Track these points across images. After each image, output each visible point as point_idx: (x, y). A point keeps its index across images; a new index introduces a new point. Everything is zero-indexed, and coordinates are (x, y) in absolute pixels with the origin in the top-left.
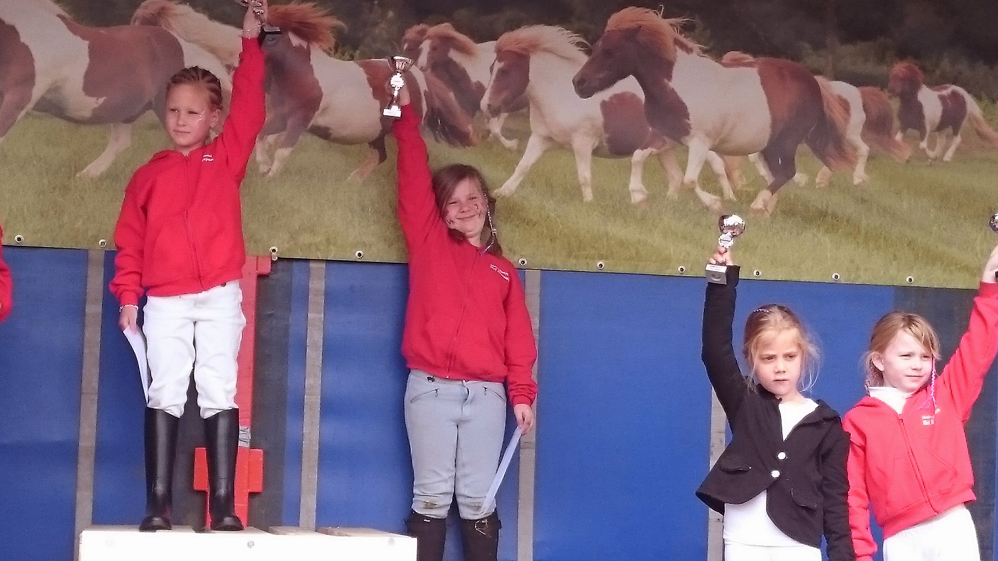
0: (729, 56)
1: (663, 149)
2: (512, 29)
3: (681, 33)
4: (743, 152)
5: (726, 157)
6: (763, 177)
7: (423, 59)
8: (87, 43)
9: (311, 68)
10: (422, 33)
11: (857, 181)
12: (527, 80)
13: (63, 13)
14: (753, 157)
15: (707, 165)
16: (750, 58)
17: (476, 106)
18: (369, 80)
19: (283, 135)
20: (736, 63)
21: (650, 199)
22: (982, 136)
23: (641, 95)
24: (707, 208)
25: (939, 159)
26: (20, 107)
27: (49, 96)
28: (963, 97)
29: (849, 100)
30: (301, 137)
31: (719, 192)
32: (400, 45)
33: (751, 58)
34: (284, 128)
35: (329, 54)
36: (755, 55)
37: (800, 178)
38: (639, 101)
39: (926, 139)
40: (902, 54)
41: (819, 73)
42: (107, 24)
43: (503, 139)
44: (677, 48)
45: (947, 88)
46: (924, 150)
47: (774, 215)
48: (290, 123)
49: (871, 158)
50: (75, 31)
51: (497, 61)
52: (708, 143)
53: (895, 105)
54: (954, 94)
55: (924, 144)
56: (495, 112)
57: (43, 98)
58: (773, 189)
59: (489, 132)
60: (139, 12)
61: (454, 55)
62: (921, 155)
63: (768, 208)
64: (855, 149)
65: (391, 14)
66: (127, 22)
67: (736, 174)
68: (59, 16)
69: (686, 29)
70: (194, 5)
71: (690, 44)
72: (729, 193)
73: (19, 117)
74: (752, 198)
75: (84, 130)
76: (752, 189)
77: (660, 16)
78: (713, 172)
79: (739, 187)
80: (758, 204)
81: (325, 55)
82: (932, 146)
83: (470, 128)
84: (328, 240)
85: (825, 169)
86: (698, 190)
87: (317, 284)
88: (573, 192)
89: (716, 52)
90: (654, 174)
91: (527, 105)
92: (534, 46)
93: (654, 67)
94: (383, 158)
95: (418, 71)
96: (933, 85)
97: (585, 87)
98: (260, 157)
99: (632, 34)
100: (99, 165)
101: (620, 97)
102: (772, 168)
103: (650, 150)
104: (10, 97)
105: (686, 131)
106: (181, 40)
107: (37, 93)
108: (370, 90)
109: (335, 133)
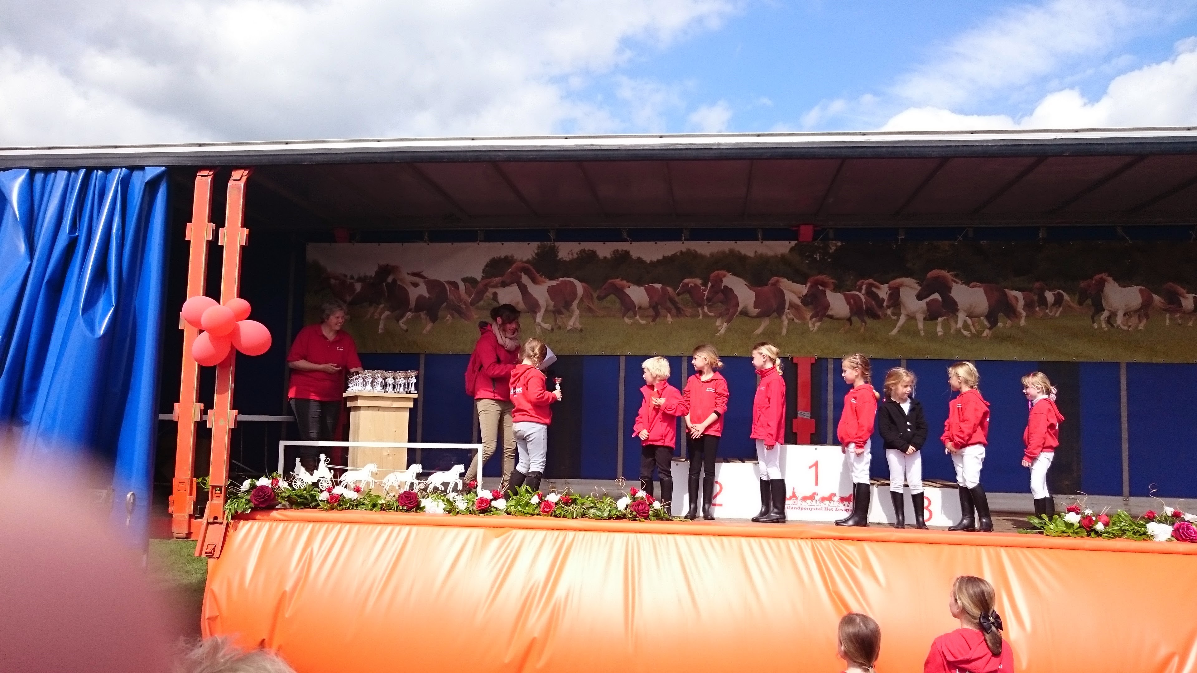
0: (971, 285)
1: (949, 317)
2: (894, 280)
4: (978, 316)
7: (863, 291)
8: (754, 292)
9: (826, 297)
10: (863, 283)
11: (1022, 325)
12: (899, 296)
13: (747, 284)
15: (965, 322)
17: (883, 306)
18: (845, 299)
19: (818, 318)
20: (975, 286)
21: (945, 334)
22: (1071, 307)
23: (940, 299)
25: (1053, 316)
26: (735, 314)
27: (743, 310)
28: (1062, 294)
29: (1018, 297)
30: (823, 319)
31: (970, 331)
32: (855, 287)
34: (817, 316)
35: (832, 292)
36: (981, 282)
37: (1000, 325)
38: (940, 301)
39: (1048, 309)
40: (1037, 281)
41: (1007, 288)
42: (760, 286)
43: (892, 316)
44: (953, 282)
45: (1056, 291)
46: (1047, 313)
47: (990, 338)
48: (820, 314)
49: (1027, 316)
50: (749, 288)
51: (889, 291)
52: (965, 314)
53: (1036, 298)
54: (1059, 293)
55: (1047, 311)
56: (888, 307)
57: (741, 311)
58: (990, 329)
60: (770, 282)
61: (874, 289)
63: (989, 335)
64: (1021, 314)
65: (852, 277)
66: (767, 285)
67: (976, 324)
68: (745, 284)
69: (955, 276)
70: (788, 279)
71: (958, 281)
72: (974, 331)
73: (734, 317)
74: (983, 332)
75: (754, 320)
77: (947, 272)
80: (985, 334)
81: (830, 292)
82: (1051, 312)
83: (880, 313)
84: (834, 352)
85: (1009, 321)
86: (962, 330)
87: (830, 366)
88: (917, 333)
89: (967, 283)
90: (946, 326)
91: (900, 305)
92: (901, 285)
93: (944, 289)
94: (851, 324)
95: (862, 295)
96: (1050, 290)
97: (920, 297)
98: (810, 326)
99: (936, 279)
100: (759, 331)
101: (932, 300)
102: (989, 322)
103: (944, 317)
104: (731, 311)
105: (957, 310)
106: (784, 290)
107: (740, 309)
108: (845, 302)
109: (835, 317)
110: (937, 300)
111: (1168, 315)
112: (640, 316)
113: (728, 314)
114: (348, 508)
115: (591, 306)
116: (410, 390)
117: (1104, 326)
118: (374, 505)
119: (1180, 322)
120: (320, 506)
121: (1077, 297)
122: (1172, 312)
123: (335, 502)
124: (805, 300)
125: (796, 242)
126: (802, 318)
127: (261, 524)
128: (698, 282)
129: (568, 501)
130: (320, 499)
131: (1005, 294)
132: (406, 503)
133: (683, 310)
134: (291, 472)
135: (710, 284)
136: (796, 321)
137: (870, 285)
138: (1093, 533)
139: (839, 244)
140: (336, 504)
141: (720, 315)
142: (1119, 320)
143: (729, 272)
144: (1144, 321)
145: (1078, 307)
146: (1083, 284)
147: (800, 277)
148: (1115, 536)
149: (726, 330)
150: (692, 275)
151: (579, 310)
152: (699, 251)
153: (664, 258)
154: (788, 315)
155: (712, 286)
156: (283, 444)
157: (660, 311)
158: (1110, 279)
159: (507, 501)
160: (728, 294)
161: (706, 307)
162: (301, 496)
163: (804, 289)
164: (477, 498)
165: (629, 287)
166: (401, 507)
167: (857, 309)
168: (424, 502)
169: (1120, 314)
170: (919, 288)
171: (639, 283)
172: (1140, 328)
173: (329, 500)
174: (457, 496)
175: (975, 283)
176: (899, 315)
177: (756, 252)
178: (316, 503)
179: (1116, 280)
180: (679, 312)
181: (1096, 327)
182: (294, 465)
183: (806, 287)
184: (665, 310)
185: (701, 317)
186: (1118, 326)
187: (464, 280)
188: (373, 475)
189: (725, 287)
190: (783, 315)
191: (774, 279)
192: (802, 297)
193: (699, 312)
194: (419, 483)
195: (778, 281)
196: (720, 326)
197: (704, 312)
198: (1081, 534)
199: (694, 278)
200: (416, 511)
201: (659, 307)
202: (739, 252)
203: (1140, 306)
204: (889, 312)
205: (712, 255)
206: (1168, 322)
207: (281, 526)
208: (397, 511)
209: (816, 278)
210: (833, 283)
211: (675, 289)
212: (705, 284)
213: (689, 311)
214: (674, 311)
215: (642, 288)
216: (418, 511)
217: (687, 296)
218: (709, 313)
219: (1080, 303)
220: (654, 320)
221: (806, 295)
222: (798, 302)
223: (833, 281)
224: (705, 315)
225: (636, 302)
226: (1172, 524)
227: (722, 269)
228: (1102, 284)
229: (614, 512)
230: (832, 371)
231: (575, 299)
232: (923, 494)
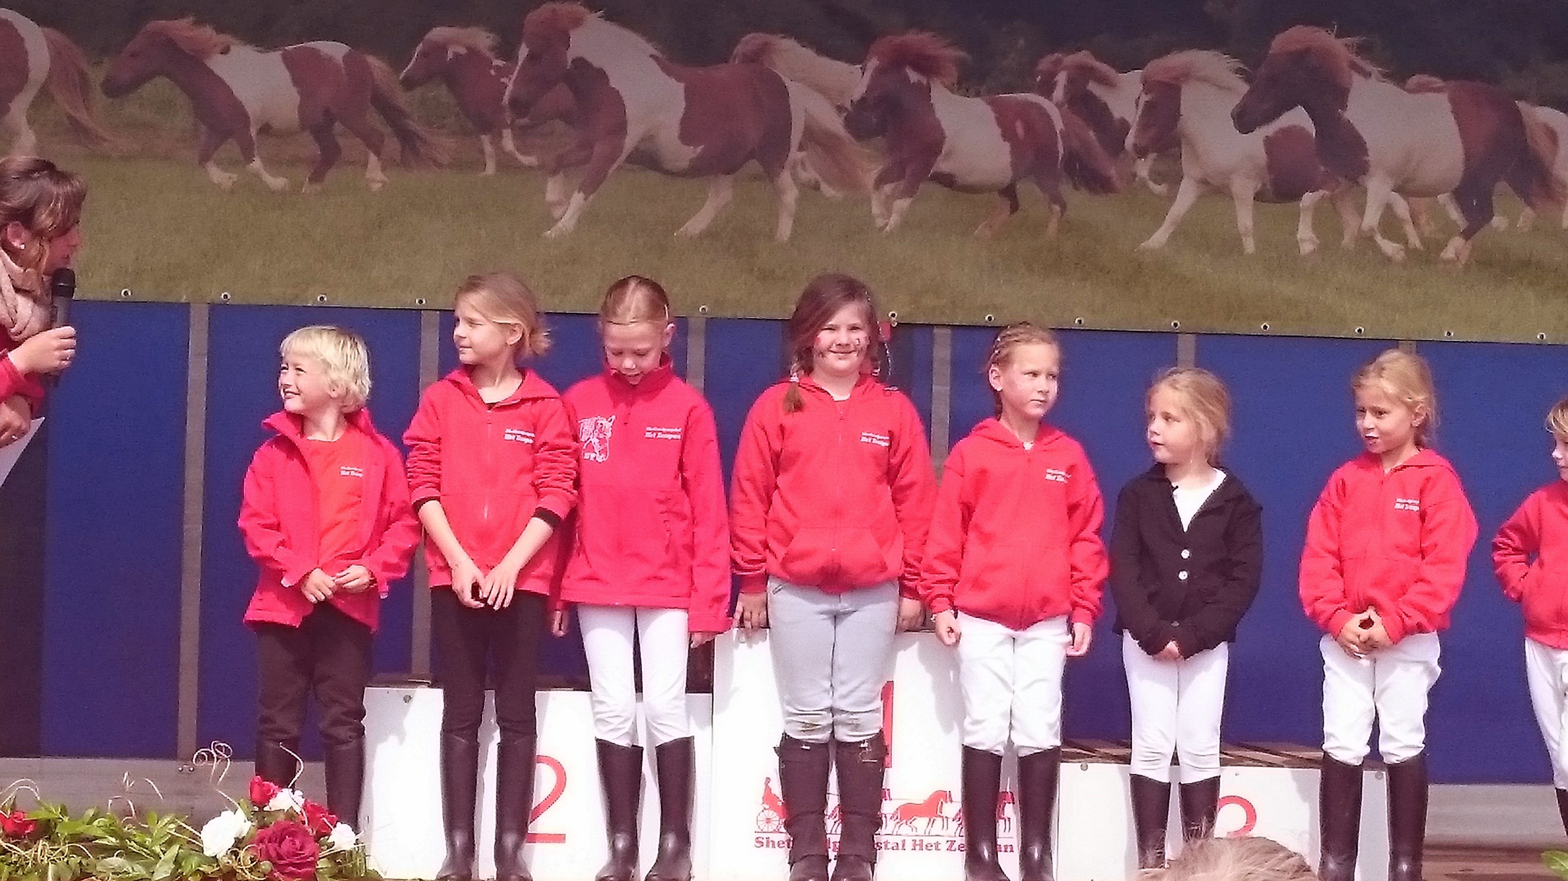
0: (1415, 80)
1: (1337, 191)
2: (1159, 57)
3: (1357, 54)
4: (1431, 192)
5: (1412, 199)
6: (1455, 222)
7: (1059, 93)
8: (682, 85)
9: (932, 109)
10: (1058, 62)
12: (1177, 114)
13: (657, 53)
14: (1442, 198)
15: (1389, 208)
16: (1437, 82)
17: (1122, 147)
18: (997, 119)
19: (902, 184)
21: (1321, 249)
23: (1311, 128)
24: (1389, 259)
26: (614, 161)
27: (643, 148)
29: (1558, 130)
30: (921, 186)
31: (1403, 239)
33: (1441, 81)
34: (900, 177)
35: (952, 91)
36: (1445, 78)
37: (1498, 221)
38: (1309, 135)
41: (1523, 97)
43: (1151, 184)
44: (1353, 72)
47: (1467, 266)
48: (908, 172)
50: (665, 70)
51: (1144, 95)
52: (1391, 183)
56: (1141, 152)
57: (636, 149)
58: (1467, 235)
59: (1135, 175)
60: (739, 49)
63: (1460, 257)
65: (1021, 42)
66: (726, 61)
67: (1423, 219)
68: (651, 56)
69: (1364, 49)
70: (803, 41)
71: (1369, 67)
72: (1415, 241)
73: (610, 171)
74: (1442, 246)
75: (683, 183)
76: (1440, 236)
77: (1333, 35)
78: (1395, 216)
79: (1426, 234)
80: (1449, 253)
81: (947, 92)
83: (1112, 172)
84: (953, 302)
85: (1528, 210)
86: (1379, 238)
87: (940, 353)
88: (1231, 244)
89: (1398, 75)
90: (1327, 220)
91: (1179, 145)
92: (1186, 75)
93: (1326, 95)
94: (1015, 207)
95: (1053, 108)
97: (1245, 121)
98: (876, 209)
99: (1302, 56)
100: (695, 225)
101: (1286, 132)
102: (1465, 209)
103: (1321, 192)
104: (600, 149)
105: (1364, 168)
106: (786, 79)
107: (630, 142)
108: (998, 131)
109: (959, 181)
110: (1303, 129)
112: (263, 162)
113: (588, 160)
115: (83, 116)
124: (863, 120)
128: (482, 39)
131: (1516, 120)
133: (425, 142)
135: (523, 52)
136: (827, 190)
137: (1084, 73)
141: (560, 166)
143: (594, 9)
147: (844, 37)
149: (579, 221)
150: (460, 15)
151: (36, 132)
154: (799, 168)
155: (531, 57)
157: (341, 141)
160: (590, 91)
161: (507, 133)
165: (225, 51)
167: (1034, 152)
170: (1245, 88)
171: (261, 36)
175: (1424, 78)
176: (1175, 179)
180: (412, 149)
183: (863, 70)
184: (358, 140)
185: (491, 169)
189: (581, 63)
190: (782, 168)
191: (750, 41)
192: (848, 105)
193: (482, 152)
195: (764, 49)
196: (559, 203)
197: (500, 150)
199: (466, 25)
201: (338, 127)
204: (1143, 168)
209: (898, 40)
210: (960, 63)
211: (397, 63)
212: (507, 51)
214: (393, 145)
215: (275, 57)
217: (441, 93)
218: (518, 157)
220: (317, 177)
221: (863, 99)
222: (835, 123)
223: (962, 54)
224: (506, 164)
225: (252, 108)
229: (192, 864)
230: (947, 370)
231: (19, 89)
232: (1214, 783)
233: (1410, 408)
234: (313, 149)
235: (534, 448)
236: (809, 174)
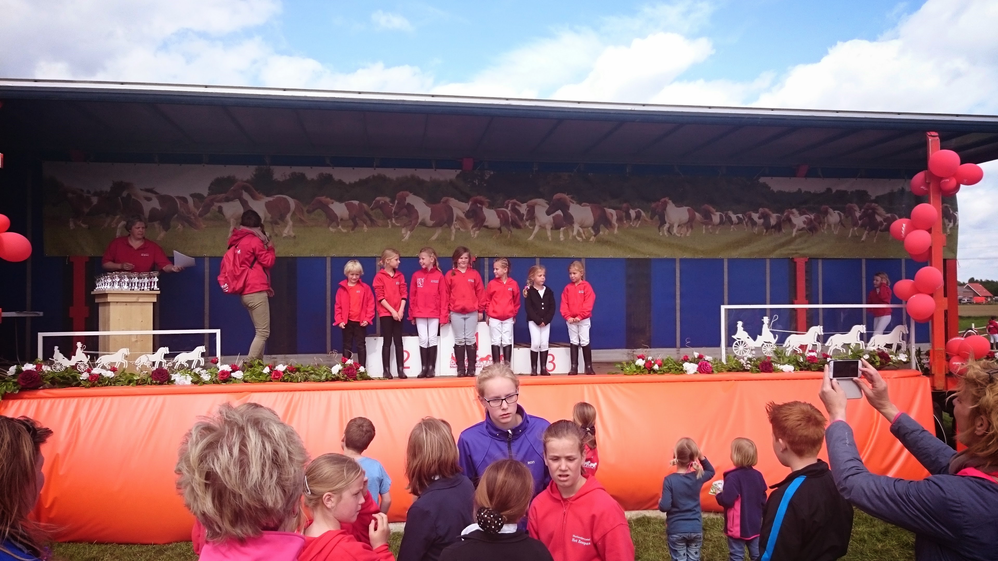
0: (583, 204)
1: (568, 227)
2: (530, 200)
4: (587, 227)
7: (509, 208)
8: (430, 208)
9: (483, 212)
10: (509, 202)
11: (615, 233)
12: (534, 212)
13: (425, 202)
14: (590, 228)
15: (578, 231)
17: (522, 219)
18: (497, 214)
19: (477, 228)
21: (565, 239)
22: (645, 220)
23: (562, 214)
24: (579, 241)
25: (635, 227)
26: (416, 224)
27: (422, 222)
28: (641, 212)
29: (613, 213)
30: (481, 228)
31: (582, 237)
35: (487, 208)
37: (601, 233)
38: (562, 216)
40: (625, 202)
43: (529, 227)
44: (571, 202)
45: (636, 210)
47: (595, 242)
48: (478, 225)
49: (618, 227)
50: (426, 205)
51: (527, 208)
52: (579, 225)
53: (624, 214)
54: (639, 211)
55: (631, 223)
56: (527, 220)
58: (595, 236)
60: (442, 200)
61: (517, 207)
62: (631, 226)
63: (594, 240)
64: (614, 225)
65: (501, 198)
66: (439, 203)
67: (586, 233)
68: (423, 202)
69: (572, 198)
70: (456, 198)
71: (574, 201)
72: (584, 237)
73: (416, 227)
74: (590, 238)
77: (566, 195)
80: (591, 240)
82: (633, 224)
83: (521, 224)
84: (489, 253)
86: (576, 237)
87: (487, 263)
88: (546, 239)
89: (580, 203)
90: (566, 233)
91: (535, 218)
92: (536, 204)
93: (565, 207)
94: (501, 232)
95: (508, 211)
96: (634, 208)
97: (548, 213)
98: (472, 234)
99: (559, 200)
100: (434, 237)
101: (558, 216)
102: (594, 230)
103: (564, 228)
104: (413, 222)
105: (573, 223)
106: (452, 207)
107: (419, 221)
108: (497, 216)
109: (490, 227)
110: (560, 215)
111: (704, 226)
112: (341, 227)
113: (411, 224)
114: (107, 385)
115: (303, 218)
116: (152, 287)
117: (666, 234)
118: (130, 382)
119: (711, 231)
120: (81, 384)
121: (650, 213)
122: (706, 224)
123: (95, 380)
124: (468, 214)
125: (460, 171)
126: (465, 227)
127: (30, 402)
128: (388, 200)
129: (292, 370)
130: (81, 378)
131: (604, 212)
132: (158, 378)
133: (376, 221)
134: (50, 359)
135: (396, 202)
136: (461, 230)
137: (514, 204)
138: (652, 372)
139: (492, 173)
140: (96, 382)
141: (405, 226)
142: (675, 230)
144: (690, 231)
145: (650, 221)
146: (653, 205)
147: (464, 197)
148: (664, 373)
149: (409, 237)
150: (383, 194)
152: (387, 176)
153: (360, 180)
154: (455, 225)
155: (398, 203)
156: (41, 335)
157: (358, 222)
158: (670, 201)
159: (243, 371)
160: (411, 210)
161: (393, 219)
162: (63, 377)
163: (467, 206)
164: (219, 371)
165: (333, 203)
166: (154, 382)
167: (505, 221)
168: (174, 377)
169: (676, 226)
170: (548, 206)
171: (340, 200)
172: (688, 235)
173: (90, 379)
174: (202, 370)
176: (534, 225)
177: (431, 177)
178: (77, 382)
179: (674, 202)
180: (373, 223)
181: (661, 235)
182: (53, 352)
184: (361, 221)
185: (390, 227)
186: (675, 234)
187: (193, 196)
188: (126, 357)
189: (409, 204)
190: (452, 225)
191: (444, 199)
193: (388, 223)
194: (168, 362)
196: (405, 234)
197: (392, 223)
198: (645, 372)
199: (384, 196)
200: (168, 384)
201: (357, 219)
202: (418, 177)
203: (687, 220)
204: (527, 223)
205: (398, 179)
206: (704, 232)
207: (48, 402)
208: (151, 385)
209: (475, 198)
210: (488, 202)
211: (369, 205)
212: (393, 202)
213: (380, 222)
214: (369, 222)
215: (343, 204)
216: (170, 384)
217: (379, 211)
218: (396, 224)
219: (652, 218)
220: (353, 229)
221: (468, 210)
222: (463, 216)
223: (488, 200)
224: (393, 226)
225: (338, 215)
226: (697, 363)
227: (406, 190)
228: (665, 204)
229: (330, 376)
230: (488, 267)
231: (288, 212)
232: (547, 351)
233: (581, 272)
234: (351, 223)
235: (400, 285)
236: (457, 226)
